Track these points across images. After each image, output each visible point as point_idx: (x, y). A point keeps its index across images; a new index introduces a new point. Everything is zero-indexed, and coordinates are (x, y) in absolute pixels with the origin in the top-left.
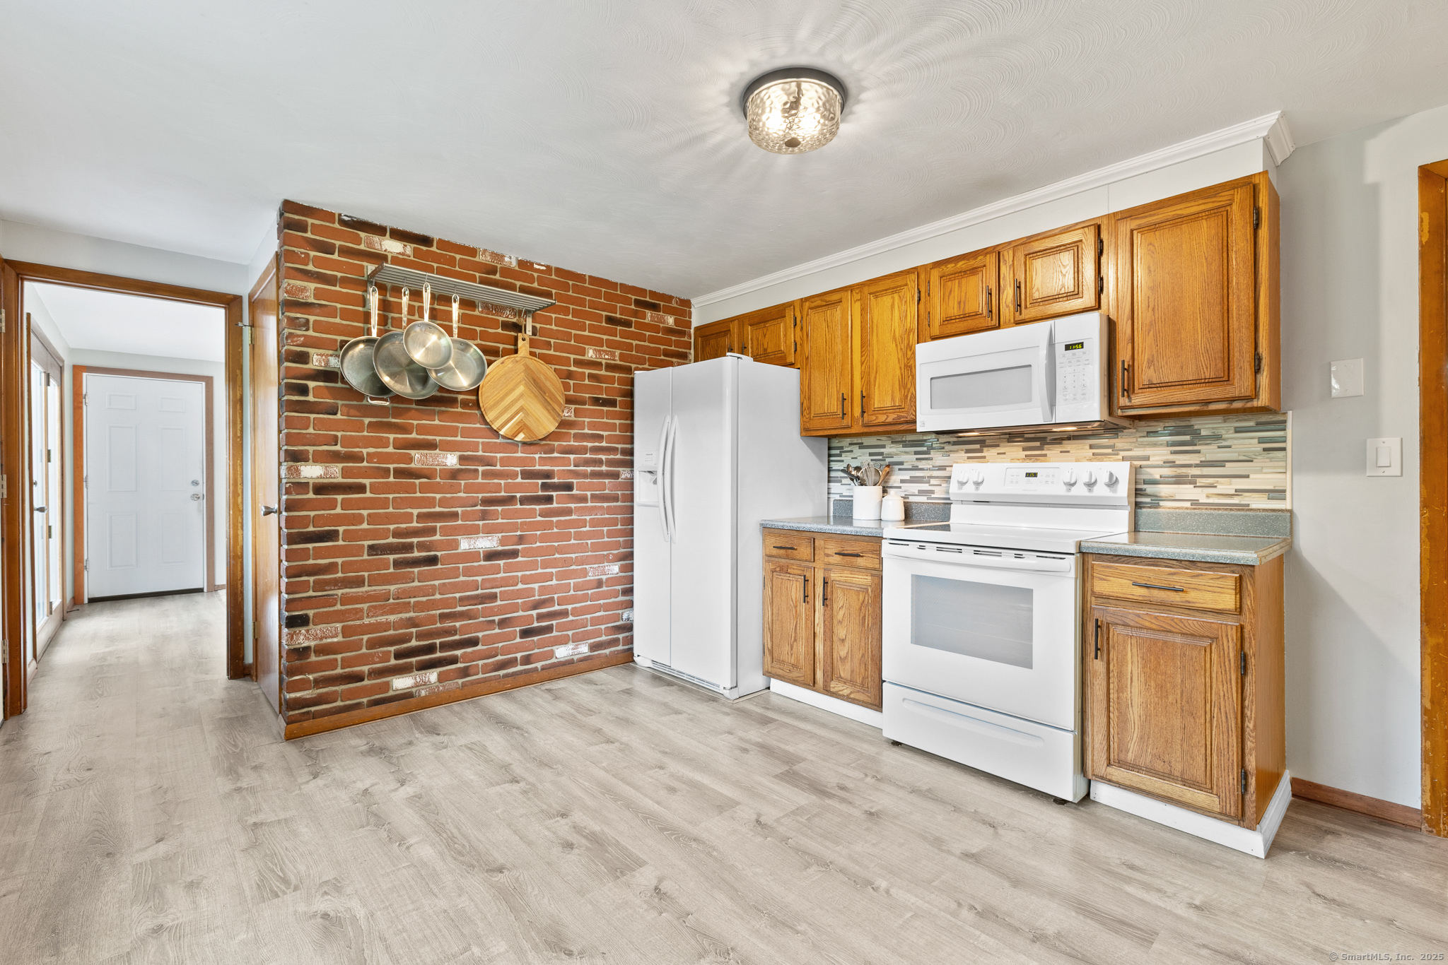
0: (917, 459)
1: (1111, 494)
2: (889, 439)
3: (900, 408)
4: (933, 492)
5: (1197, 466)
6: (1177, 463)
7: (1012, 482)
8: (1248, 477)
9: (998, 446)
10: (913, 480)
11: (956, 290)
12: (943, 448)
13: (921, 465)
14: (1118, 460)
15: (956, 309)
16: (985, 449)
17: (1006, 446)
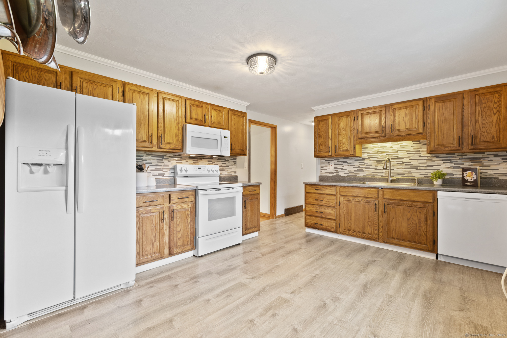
0: (158, 162)
1: (217, 173)
2: (145, 153)
3: (175, 144)
4: (164, 174)
5: (226, 167)
6: (223, 166)
7: (195, 170)
8: (232, 169)
9: (186, 159)
10: (156, 170)
11: (195, 110)
12: (168, 159)
13: (160, 164)
14: (213, 165)
15: (195, 116)
16: (182, 160)
17: (188, 160)
